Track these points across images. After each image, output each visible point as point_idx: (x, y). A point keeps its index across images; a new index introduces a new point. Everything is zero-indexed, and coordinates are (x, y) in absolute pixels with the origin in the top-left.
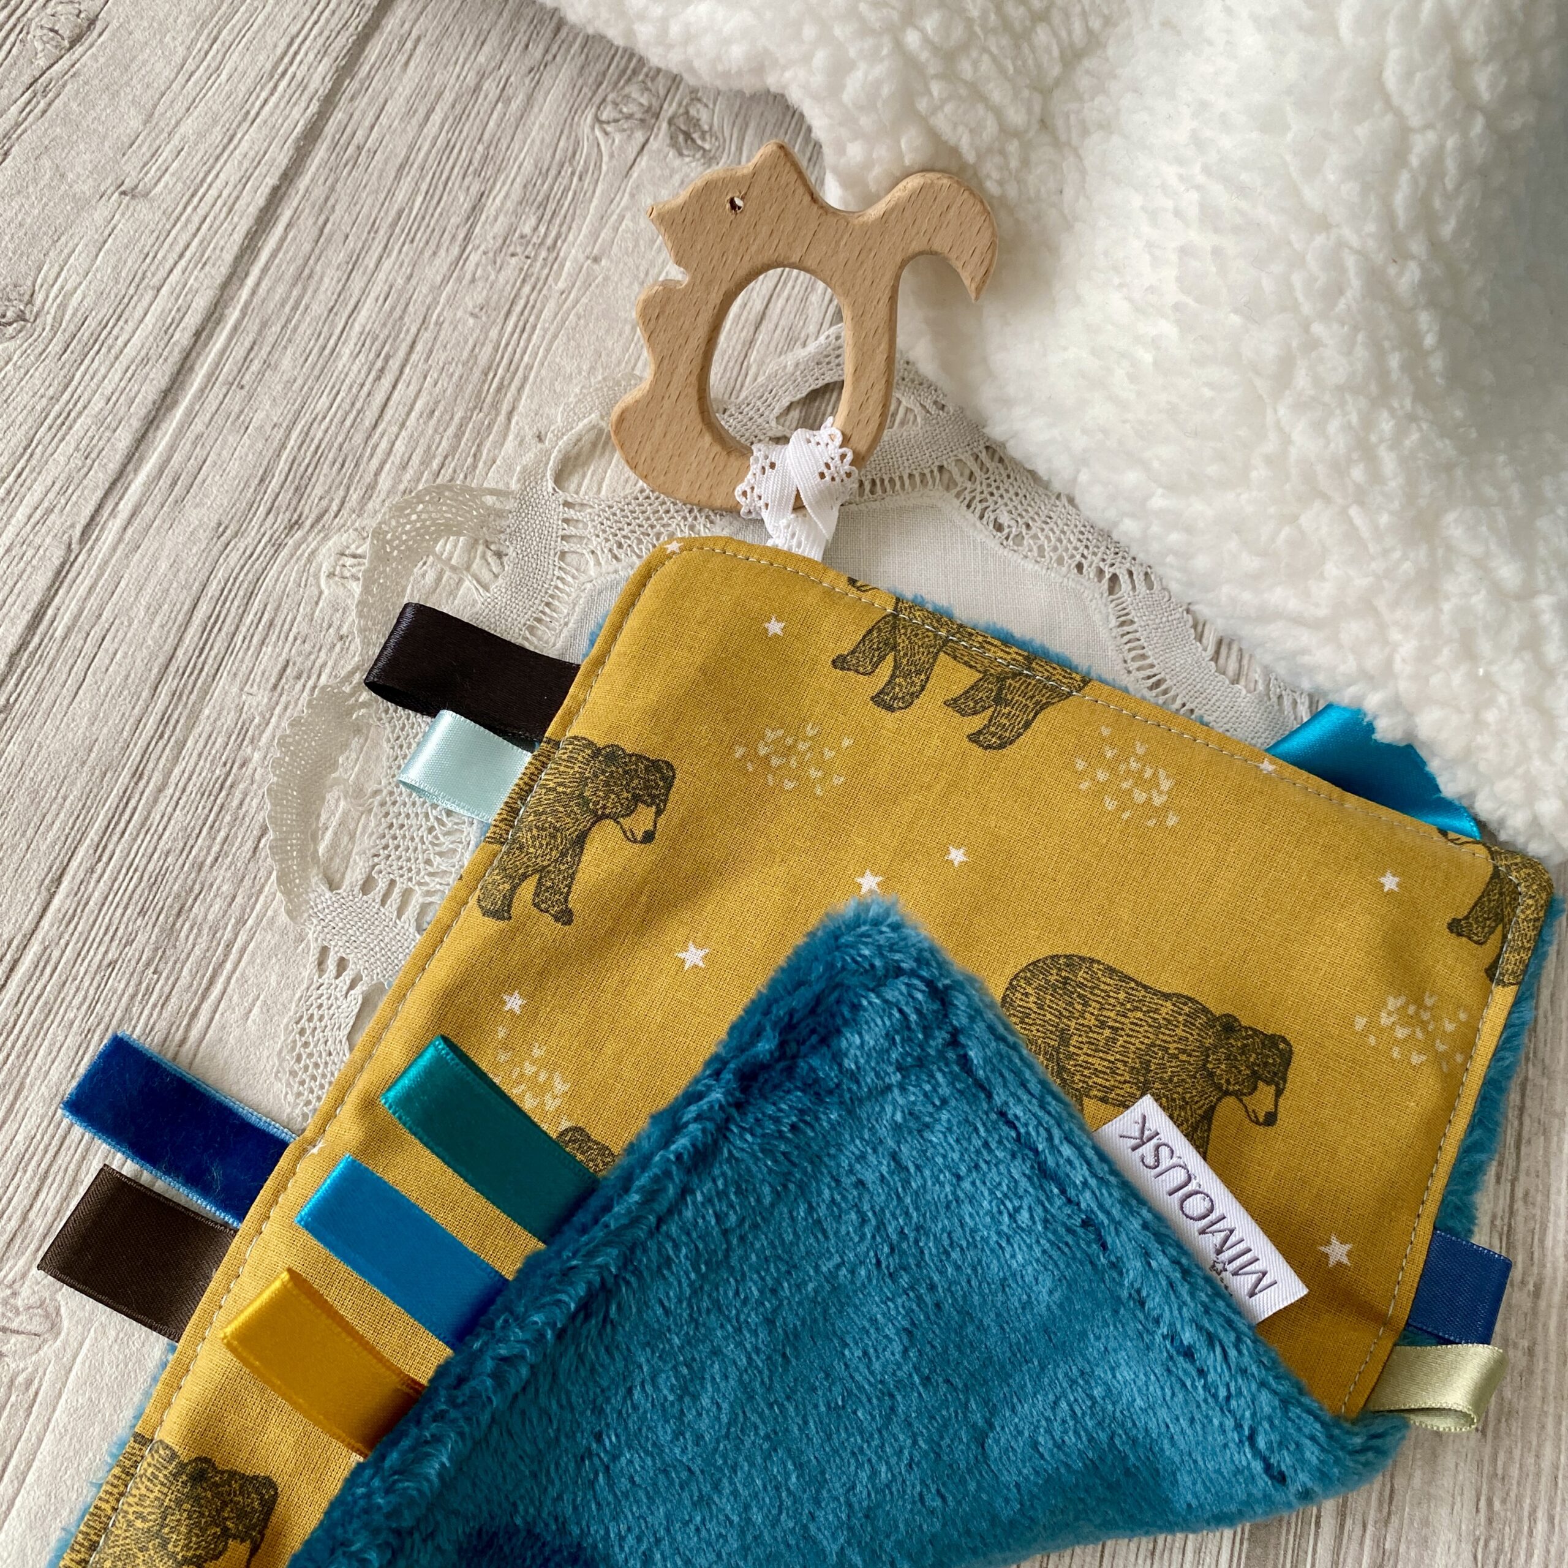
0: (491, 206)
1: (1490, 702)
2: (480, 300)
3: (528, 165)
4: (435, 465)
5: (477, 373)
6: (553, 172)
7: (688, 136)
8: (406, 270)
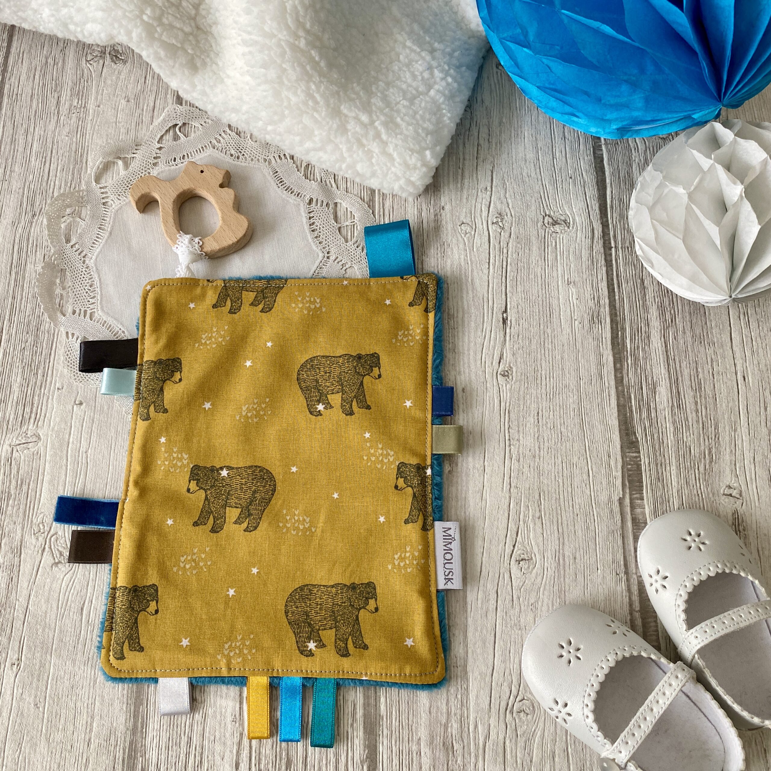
0: (62, 100)
1: (372, 157)
2: (67, 131)
3: (70, 83)
4: (69, 185)
5: (73, 153)
6: (78, 83)
7: (116, 56)
8: (43, 129)
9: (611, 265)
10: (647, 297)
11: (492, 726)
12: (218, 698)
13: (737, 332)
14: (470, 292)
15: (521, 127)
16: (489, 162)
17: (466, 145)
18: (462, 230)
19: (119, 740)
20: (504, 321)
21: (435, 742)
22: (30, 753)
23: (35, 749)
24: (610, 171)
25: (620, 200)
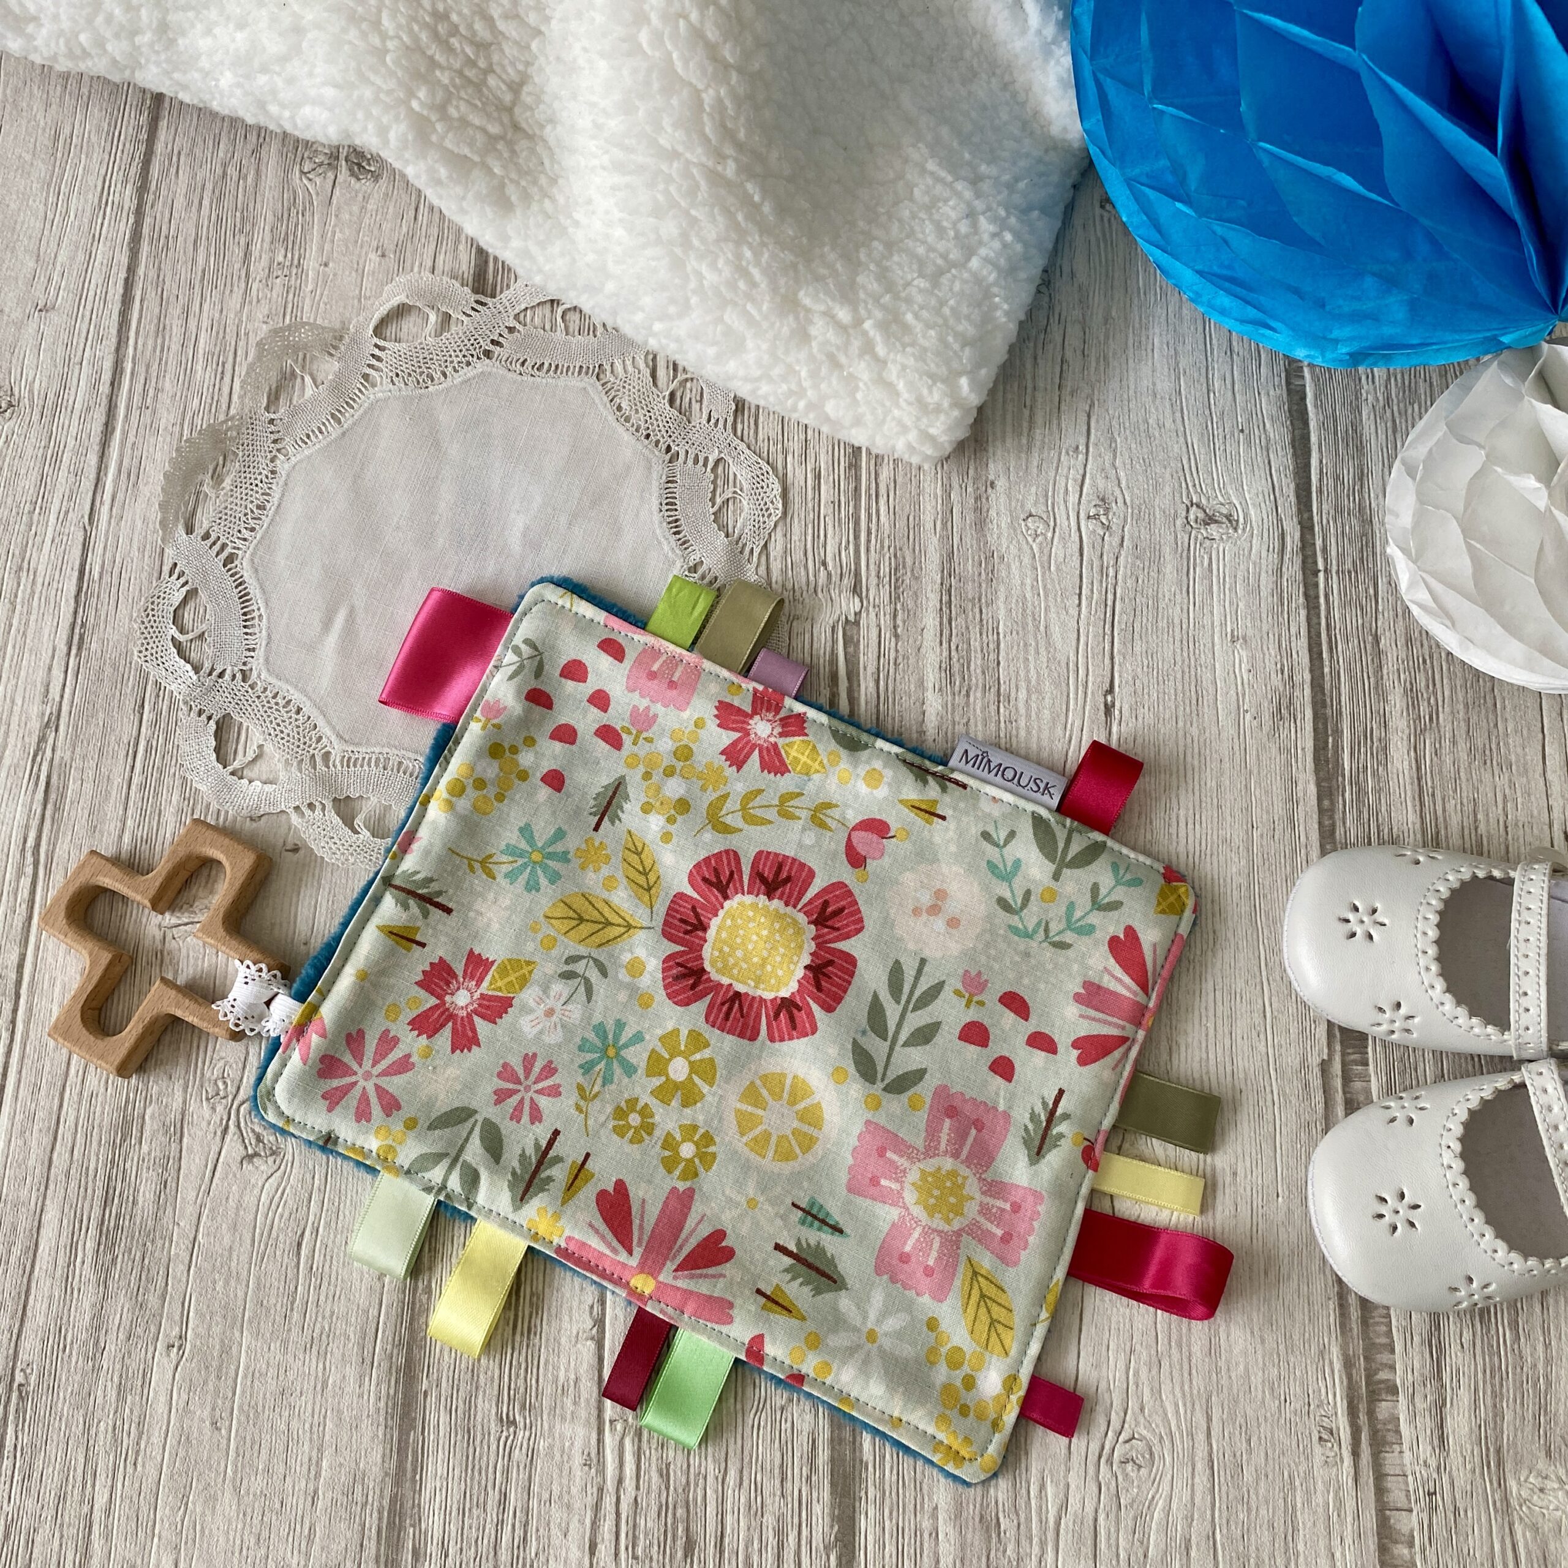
0: (255, 250)
1: (856, 388)
2: (266, 312)
3: (270, 217)
6: (286, 216)
7: (359, 165)
8: (218, 307)
9: (1318, 607)
10: (1385, 671)
11: (1072, 1487)
12: (558, 1420)
13: (1556, 745)
14: (1042, 650)
15: (1147, 329)
16: (1083, 395)
17: (1039, 361)
18: (1028, 529)
19: (371, 1493)
20: (1108, 709)
21: (964, 1514)
22: (203, 1514)
23: (214, 1508)
24: (1318, 420)
25: (1337, 478)
